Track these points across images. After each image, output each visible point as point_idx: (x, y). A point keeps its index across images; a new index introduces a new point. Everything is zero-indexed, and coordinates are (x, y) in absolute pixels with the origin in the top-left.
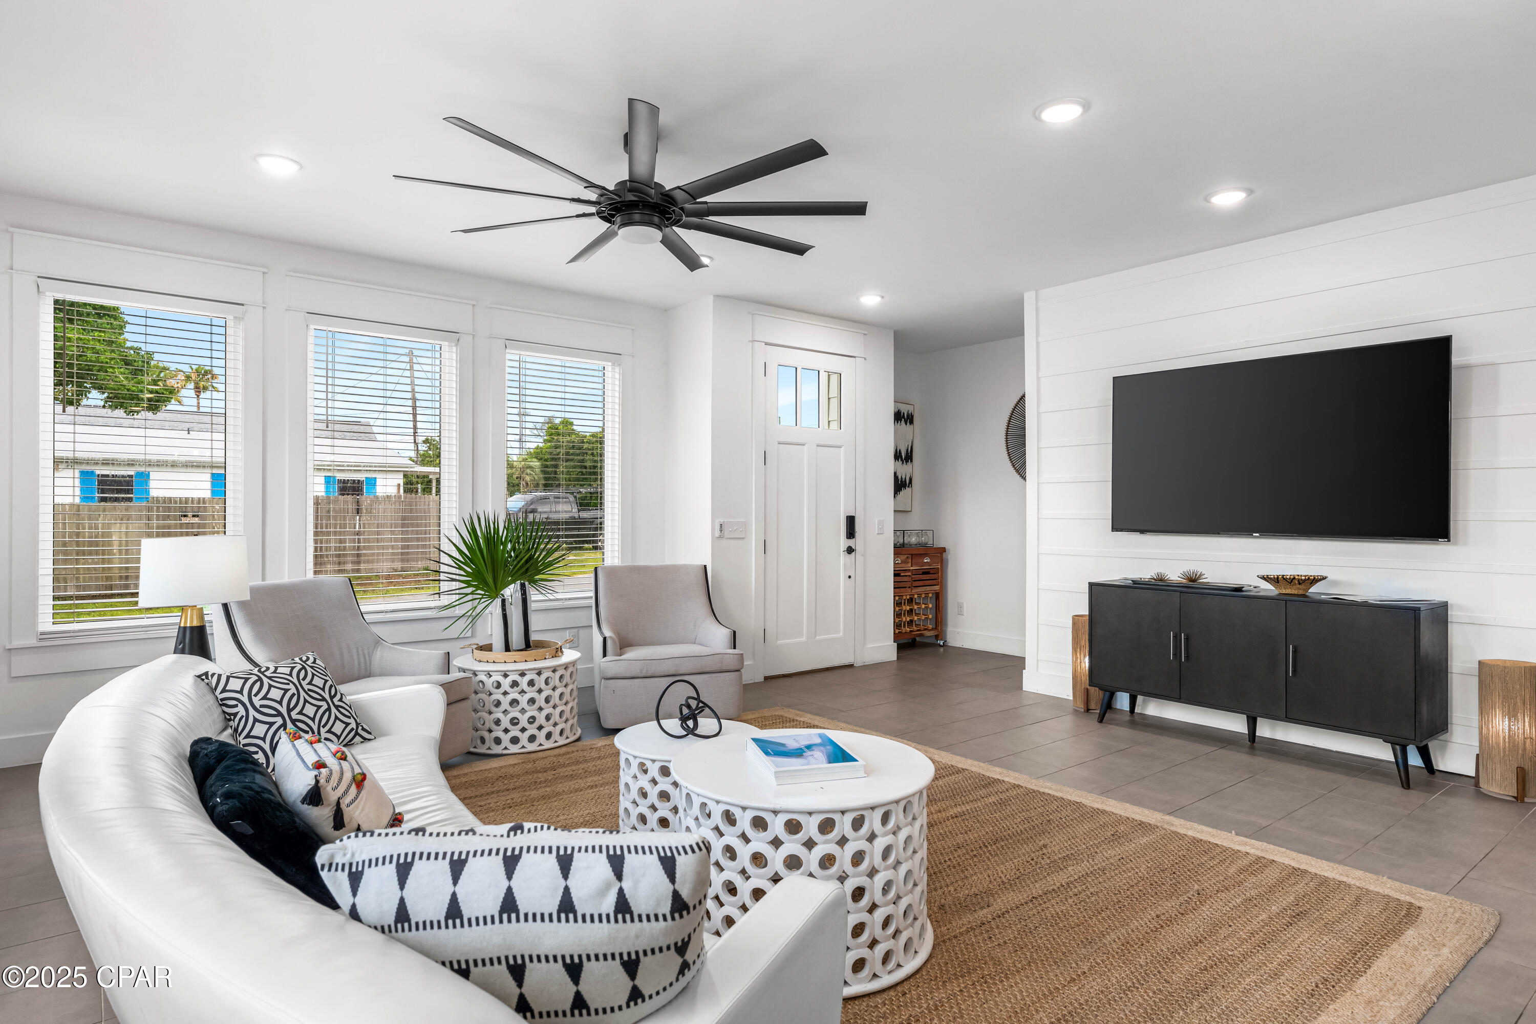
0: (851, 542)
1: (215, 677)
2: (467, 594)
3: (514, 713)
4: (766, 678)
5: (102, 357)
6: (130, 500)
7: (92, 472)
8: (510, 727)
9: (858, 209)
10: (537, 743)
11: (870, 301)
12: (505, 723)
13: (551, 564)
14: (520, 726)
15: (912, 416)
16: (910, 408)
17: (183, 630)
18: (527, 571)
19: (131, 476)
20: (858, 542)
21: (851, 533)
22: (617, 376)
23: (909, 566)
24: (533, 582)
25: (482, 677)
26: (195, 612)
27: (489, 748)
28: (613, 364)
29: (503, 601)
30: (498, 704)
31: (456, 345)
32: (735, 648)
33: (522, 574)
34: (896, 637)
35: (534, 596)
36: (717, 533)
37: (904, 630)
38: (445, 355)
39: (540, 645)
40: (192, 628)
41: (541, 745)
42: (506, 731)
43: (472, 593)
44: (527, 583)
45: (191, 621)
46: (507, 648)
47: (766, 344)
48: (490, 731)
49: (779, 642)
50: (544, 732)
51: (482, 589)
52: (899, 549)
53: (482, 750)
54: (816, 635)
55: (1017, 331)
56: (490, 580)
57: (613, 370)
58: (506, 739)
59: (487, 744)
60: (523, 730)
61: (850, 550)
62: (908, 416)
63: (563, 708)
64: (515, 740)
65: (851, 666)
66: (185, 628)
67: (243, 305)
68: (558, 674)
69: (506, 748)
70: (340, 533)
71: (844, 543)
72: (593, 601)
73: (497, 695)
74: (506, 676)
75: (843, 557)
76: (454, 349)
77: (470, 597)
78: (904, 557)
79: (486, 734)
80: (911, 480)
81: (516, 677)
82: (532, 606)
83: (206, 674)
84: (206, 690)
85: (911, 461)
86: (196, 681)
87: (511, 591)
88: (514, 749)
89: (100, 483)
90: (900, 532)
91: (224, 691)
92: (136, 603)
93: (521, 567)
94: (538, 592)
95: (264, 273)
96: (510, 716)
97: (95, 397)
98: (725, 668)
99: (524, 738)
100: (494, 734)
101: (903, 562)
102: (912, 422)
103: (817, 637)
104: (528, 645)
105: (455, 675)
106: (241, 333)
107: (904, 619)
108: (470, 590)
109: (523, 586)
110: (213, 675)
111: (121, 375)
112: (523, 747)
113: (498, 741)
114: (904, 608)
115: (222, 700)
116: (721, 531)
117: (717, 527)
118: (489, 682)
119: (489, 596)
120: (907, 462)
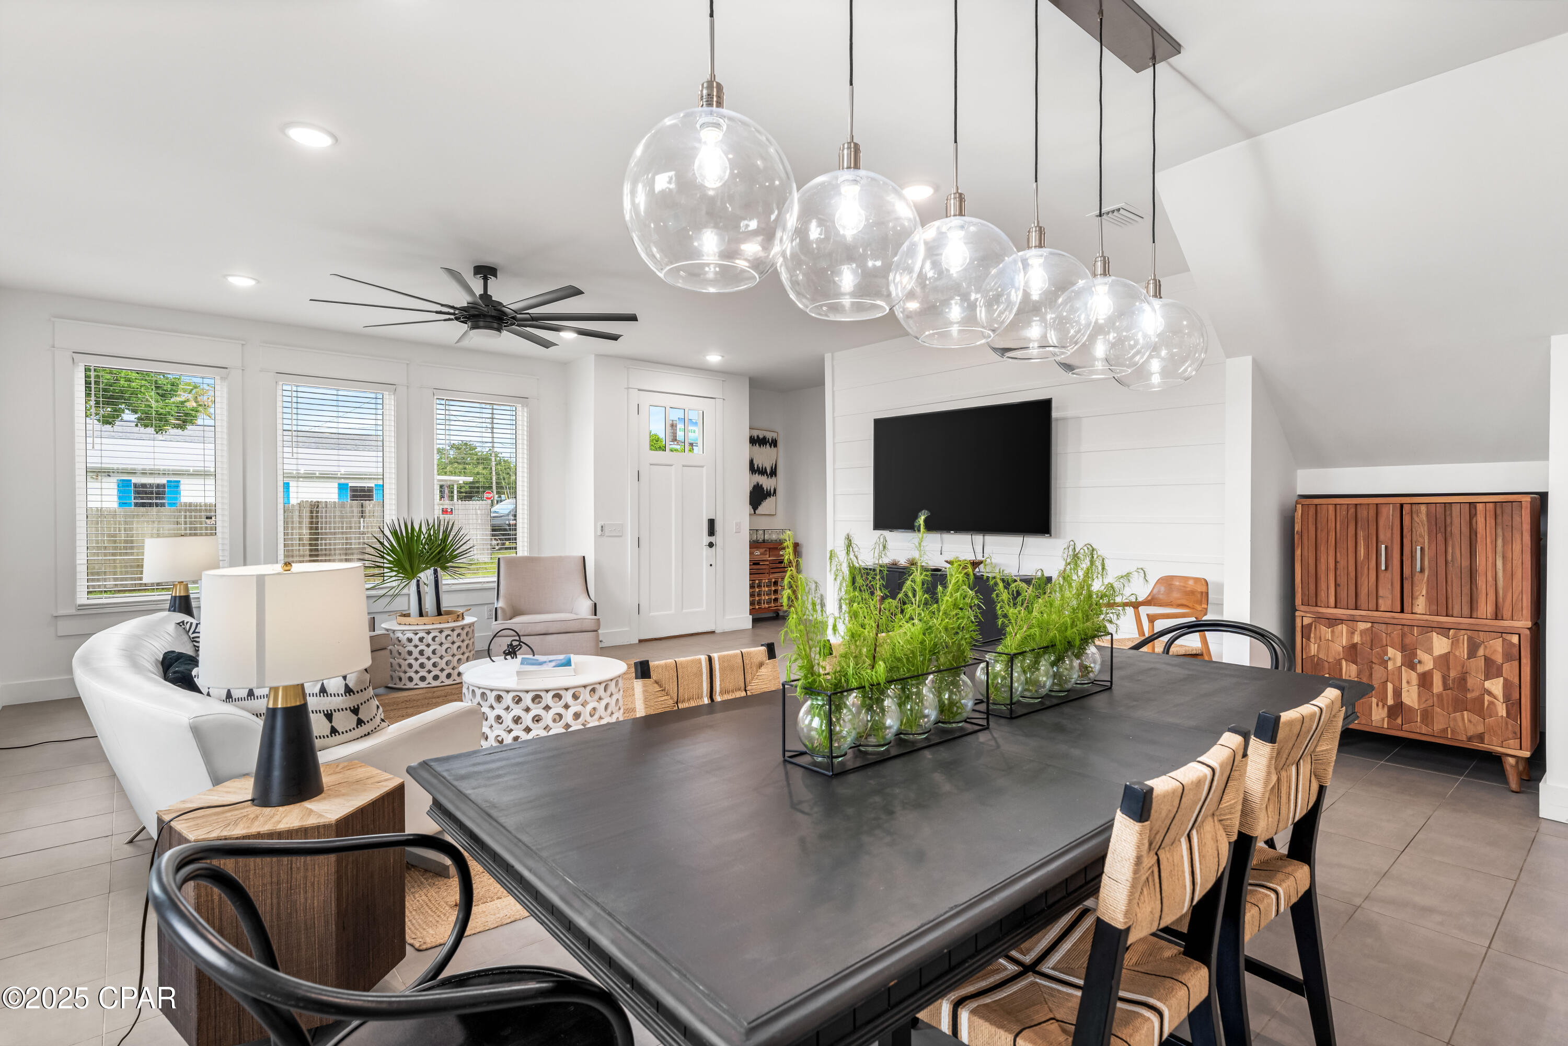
0: (712, 539)
1: (189, 624)
2: (391, 577)
3: (422, 660)
4: (640, 641)
5: (133, 384)
6: (163, 505)
7: (131, 480)
8: (419, 669)
9: (633, 318)
10: (439, 681)
11: (714, 359)
12: (416, 666)
13: (456, 557)
14: (426, 669)
15: (776, 441)
16: (774, 435)
17: (174, 598)
18: (439, 560)
19: (164, 486)
20: (718, 539)
21: (712, 532)
22: (526, 414)
23: (767, 557)
24: (444, 568)
25: (399, 635)
26: (182, 586)
27: (405, 685)
28: (523, 406)
29: (418, 581)
30: (410, 653)
31: (394, 394)
32: (595, 615)
33: (436, 562)
34: (752, 612)
35: (446, 580)
36: (599, 532)
37: (763, 606)
38: (386, 401)
39: (448, 613)
40: (180, 597)
41: (442, 682)
42: (417, 672)
43: (395, 576)
44: (439, 569)
45: (180, 592)
46: (421, 615)
47: (639, 390)
48: (405, 672)
49: (651, 614)
50: (445, 673)
51: (402, 573)
52: (754, 545)
53: (400, 686)
54: (682, 610)
55: (819, 383)
56: (408, 566)
57: (523, 411)
58: (416, 677)
59: (403, 682)
60: (429, 672)
61: (711, 545)
62: (772, 440)
63: (461, 656)
64: (423, 679)
65: (713, 632)
66: (175, 597)
67: (226, 368)
68: (456, 633)
69: (416, 684)
70: (346, 533)
71: (706, 539)
72: (496, 584)
73: (410, 647)
74: (416, 634)
75: (706, 550)
76: (393, 397)
77: (394, 578)
78: (762, 550)
79: (402, 675)
80: (775, 490)
81: (423, 634)
82: (442, 588)
83: (183, 622)
84: (182, 632)
85: (776, 476)
86: (176, 627)
87: (426, 576)
88: (422, 685)
89: (137, 492)
90: (753, 531)
91: (194, 632)
92: (141, 579)
93: (434, 557)
94: (449, 577)
95: (243, 345)
96: (420, 661)
97: (128, 416)
98: (584, 629)
99: (429, 677)
100: (408, 675)
101: (761, 554)
102: (775, 446)
103: (684, 611)
104: (439, 613)
105: (377, 632)
106: (225, 390)
107: (763, 598)
108: (394, 573)
109: (436, 571)
110: (187, 623)
111: (151, 397)
112: (429, 683)
113: (411, 679)
114: (763, 589)
115: (193, 638)
116: (602, 531)
117: (599, 529)
118: (403, 638)
119: (407, 578)
120: (772, 476)
